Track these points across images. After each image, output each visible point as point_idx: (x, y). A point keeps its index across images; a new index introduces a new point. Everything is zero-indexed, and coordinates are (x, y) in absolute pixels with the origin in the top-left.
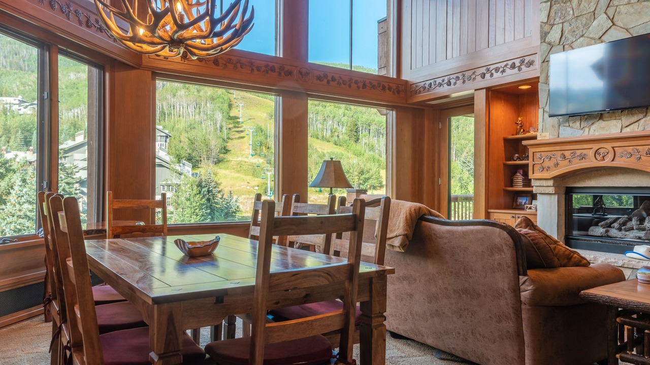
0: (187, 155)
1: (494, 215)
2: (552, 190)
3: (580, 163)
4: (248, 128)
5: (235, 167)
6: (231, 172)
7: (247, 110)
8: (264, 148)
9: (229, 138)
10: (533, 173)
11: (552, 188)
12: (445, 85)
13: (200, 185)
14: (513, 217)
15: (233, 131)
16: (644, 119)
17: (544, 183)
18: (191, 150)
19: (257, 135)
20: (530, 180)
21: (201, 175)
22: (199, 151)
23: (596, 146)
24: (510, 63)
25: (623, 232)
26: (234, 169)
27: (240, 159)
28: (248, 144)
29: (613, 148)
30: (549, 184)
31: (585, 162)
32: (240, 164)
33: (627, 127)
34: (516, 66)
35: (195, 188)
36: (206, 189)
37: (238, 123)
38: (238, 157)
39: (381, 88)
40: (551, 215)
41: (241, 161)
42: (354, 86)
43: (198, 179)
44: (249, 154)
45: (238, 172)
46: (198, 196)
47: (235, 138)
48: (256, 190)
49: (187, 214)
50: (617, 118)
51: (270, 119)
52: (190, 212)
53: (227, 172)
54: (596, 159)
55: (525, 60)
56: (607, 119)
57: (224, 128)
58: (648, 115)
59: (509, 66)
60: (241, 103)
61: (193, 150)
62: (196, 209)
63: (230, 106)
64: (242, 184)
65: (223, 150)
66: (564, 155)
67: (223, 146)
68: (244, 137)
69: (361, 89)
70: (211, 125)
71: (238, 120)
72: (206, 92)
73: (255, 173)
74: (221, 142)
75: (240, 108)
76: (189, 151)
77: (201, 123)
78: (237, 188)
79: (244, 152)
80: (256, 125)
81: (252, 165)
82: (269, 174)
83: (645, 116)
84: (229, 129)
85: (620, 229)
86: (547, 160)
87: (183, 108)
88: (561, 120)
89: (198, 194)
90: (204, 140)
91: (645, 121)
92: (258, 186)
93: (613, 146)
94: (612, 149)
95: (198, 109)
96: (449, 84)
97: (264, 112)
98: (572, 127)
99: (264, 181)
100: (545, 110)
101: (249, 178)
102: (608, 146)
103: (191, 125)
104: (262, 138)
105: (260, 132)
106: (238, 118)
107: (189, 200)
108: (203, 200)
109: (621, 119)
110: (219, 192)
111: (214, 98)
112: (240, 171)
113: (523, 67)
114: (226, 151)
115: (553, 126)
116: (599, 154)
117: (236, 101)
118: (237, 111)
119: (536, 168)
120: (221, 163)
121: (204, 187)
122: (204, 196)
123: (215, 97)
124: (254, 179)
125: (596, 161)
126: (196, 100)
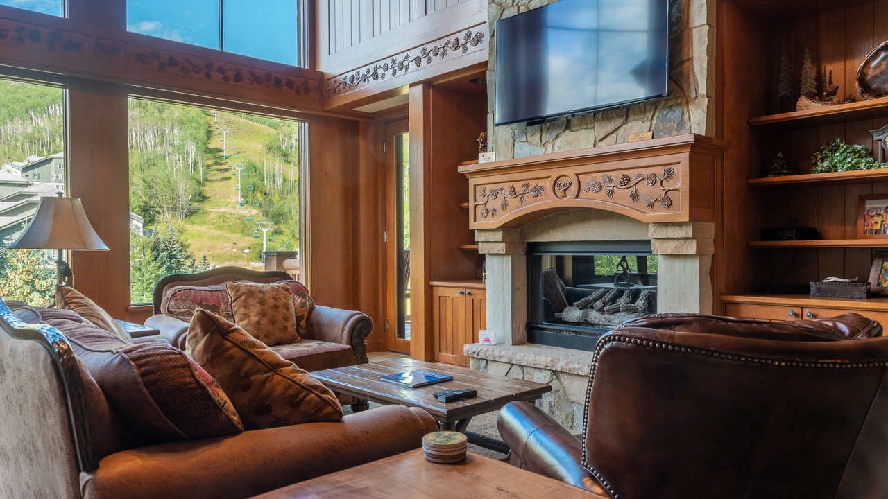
0: (141, 204)
1: (438, 290)
2: (502, 248)
3: (535, 202)
4: (236, 166)
5: (215, 221)
6: (210, 229)
7: (234, 140)
8: (259, 194)
9: (206, 180)
10: (475, 221)
11: (502, 244)
12: (371, 79)
13: (155, 248)
14: (462, 293)
15: (213, 170)
16: (624, 127)
17: (491, 236)
18: (147, 197)
19: (248, 175)
20: (473, 231)
21: (158, 233)
22: (160, 198)
23: (554, 173)
24: (452, 39)
25: (607, 316)
26: (213, 224)
27: (223, 210)
28: (234, 189)
29: (577, 175)
30: (497, 239)
31: (541, 200)
32: (223, 217)
33: (601, 140)
34: (460, 44)
35: (149, 251)
36: (165, 253)
37: (221, 157)
38: (220, 207)
39: (272, 82)
41: (225, 213)
42: (216, 76)
43: (153, 239)
44: (237, 202)
45: (220, 228)
46: (153, 264)
47: (217, 180)
48: (246, 253)
49: (137, 290)
50: (589, 126)
51: (268, 153)
52: (141, 288)
53: (204, 228)
54: (556, 194)
55: (471, 33)
56: (576, 128)
57: (200, 165)
58: (629, 120)
59: (450, 45)
60: (226, 130)
61: (151, 197)
62: (151, 283)
63: (209, 134)
64: (226, 245)
65: (197, 197)
66: (514, 189)
67: (197, 191)
68: (229, 178)
69: (232, 82)
70: (179, 160)
71: (221, 154)
72: (172, 113)
73: (246, 230)
74: (194, 185)
75: (223, 137)
76: (144, 198)
77: (165, 157)
78: (218, 251)
79: (229, 200)
80: (247, 161)
81: (240, 218)
82: (264, 230)
83: (626, 122)
84: (208, 166)
85: (601, 310)
86: (491, 198)
87: (137, 135)
88: (516, 131)
89: (153, 261)
90: (168, 182)
91: (625, 130)
92: (249, 248)
93: (577, 172)
94: (575, 178)
95: (160, 137)
96: (375, 76)
97: (259, 143)
98: (530, 143)
99: (258, 240)
101: (236, 236)
102: (570, 172)
103: (148, 160)
104: (255, 180)
105: (253, 170)
106: (222, 151)
107: (140, 269)
108: (162, 269)
109: (593, 128)
110: (188, 257)
111: (184, 122)
112: (223, 226)
113: (468, 45)
114: (203, 198)
115: (506, 142)
116: (560, 186)
117: (217, 126)
118: (219, 140)
119: (478, 213)
120: (194, 216)
121: (163, 251)
122: (162, 264)
123: (185, 119)
124: (243, 238)
125: (556, 198)
126: (157, 124)
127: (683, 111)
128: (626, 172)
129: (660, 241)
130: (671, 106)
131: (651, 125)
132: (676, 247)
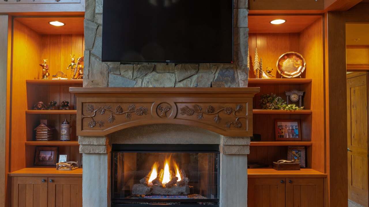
2: (102, 150)
10: (82, 129)
11: (104, 147)
14: (45, 181)
16: (196, 76)
17: (95, 141)
23: (156, 101)
29: (175, 103)
30: (101, 143)
31: (146, 118)
33: (180, 81)
40: (100, 178)
50: (171, 71)
54: (158, 115)
56: (161, 71)
58: (199, 72)
66: (121, 108)
83: (197, 73)
86: (100, 114)
88: (111, 66)
91: (198, 78)
94: (174, 105)
98: (123, 76)
100: (91, 52)
102: (169, 101)
109: (174, 73)
115: (101, 73)
116: (161, 109)
119: (85, 123)
125: (158, 117)
127: (234, 72)
128: (212, 105)
129: (228, 146)
130: (228, 68)
131: (215, 77)
132: (238, 150)
